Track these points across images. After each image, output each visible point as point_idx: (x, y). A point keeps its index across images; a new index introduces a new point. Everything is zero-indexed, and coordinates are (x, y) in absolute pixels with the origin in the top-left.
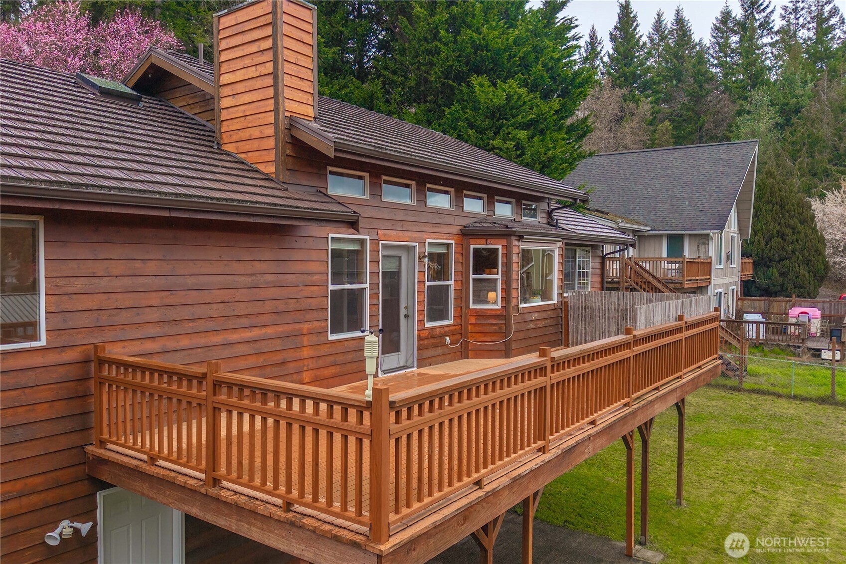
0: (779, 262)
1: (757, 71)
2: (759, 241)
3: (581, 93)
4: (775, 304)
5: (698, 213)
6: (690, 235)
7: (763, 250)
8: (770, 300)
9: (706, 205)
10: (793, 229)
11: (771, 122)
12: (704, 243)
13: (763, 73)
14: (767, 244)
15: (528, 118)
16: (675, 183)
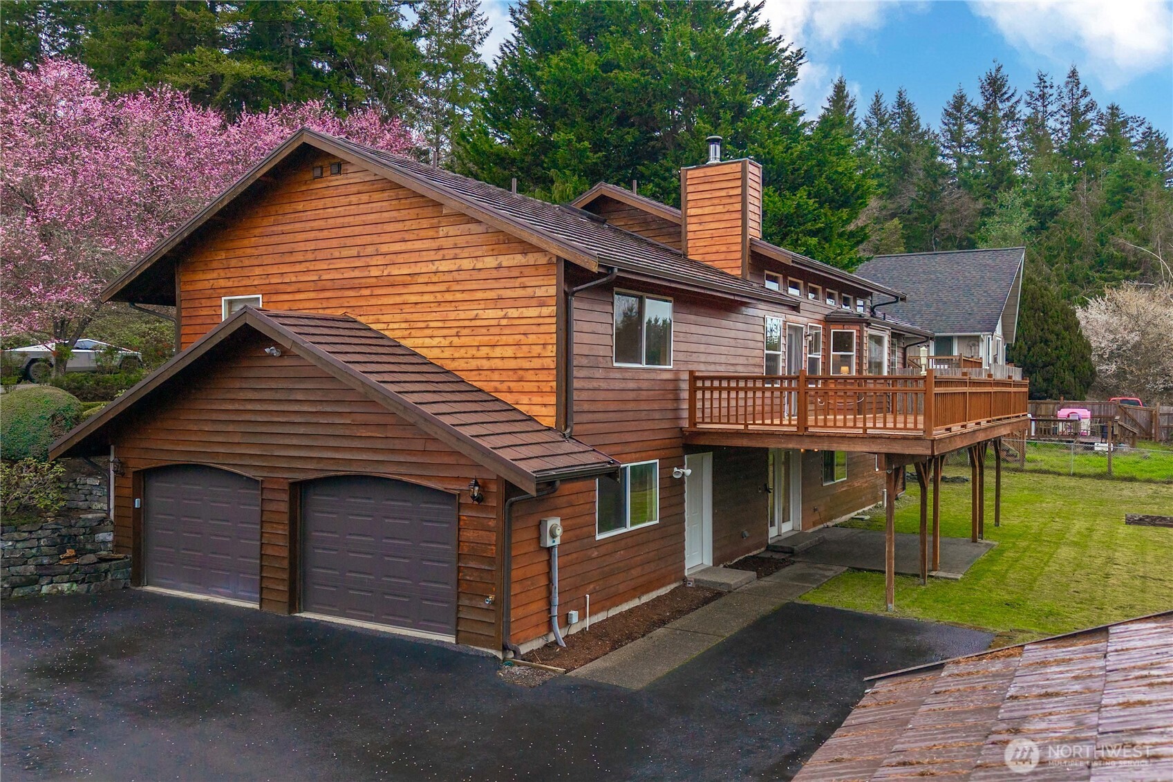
0: (1043, 368)
1: (1003, 168)
2: (1020, 347)
3: (861, 204)
4: (1043, 406)
5: (967, 316)
6: (959, 337)
7: (1025, 356)
8: (1037, 403)
9: (975, 308)
10: (1057, 335)
11: (1025, 226)
12: (974, 345)
13: (1009, 169)
14: (1029, 349)
15: (817, 227)
16: (940, 287)
